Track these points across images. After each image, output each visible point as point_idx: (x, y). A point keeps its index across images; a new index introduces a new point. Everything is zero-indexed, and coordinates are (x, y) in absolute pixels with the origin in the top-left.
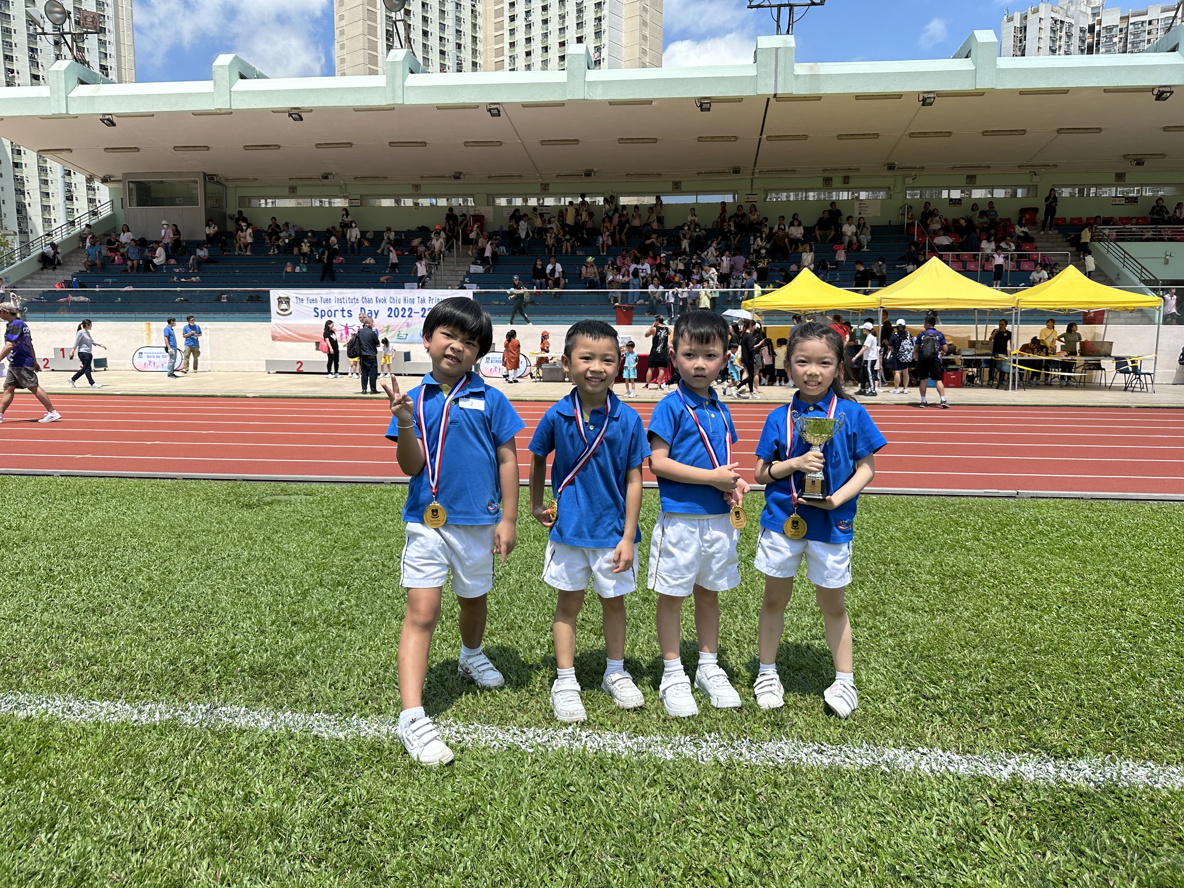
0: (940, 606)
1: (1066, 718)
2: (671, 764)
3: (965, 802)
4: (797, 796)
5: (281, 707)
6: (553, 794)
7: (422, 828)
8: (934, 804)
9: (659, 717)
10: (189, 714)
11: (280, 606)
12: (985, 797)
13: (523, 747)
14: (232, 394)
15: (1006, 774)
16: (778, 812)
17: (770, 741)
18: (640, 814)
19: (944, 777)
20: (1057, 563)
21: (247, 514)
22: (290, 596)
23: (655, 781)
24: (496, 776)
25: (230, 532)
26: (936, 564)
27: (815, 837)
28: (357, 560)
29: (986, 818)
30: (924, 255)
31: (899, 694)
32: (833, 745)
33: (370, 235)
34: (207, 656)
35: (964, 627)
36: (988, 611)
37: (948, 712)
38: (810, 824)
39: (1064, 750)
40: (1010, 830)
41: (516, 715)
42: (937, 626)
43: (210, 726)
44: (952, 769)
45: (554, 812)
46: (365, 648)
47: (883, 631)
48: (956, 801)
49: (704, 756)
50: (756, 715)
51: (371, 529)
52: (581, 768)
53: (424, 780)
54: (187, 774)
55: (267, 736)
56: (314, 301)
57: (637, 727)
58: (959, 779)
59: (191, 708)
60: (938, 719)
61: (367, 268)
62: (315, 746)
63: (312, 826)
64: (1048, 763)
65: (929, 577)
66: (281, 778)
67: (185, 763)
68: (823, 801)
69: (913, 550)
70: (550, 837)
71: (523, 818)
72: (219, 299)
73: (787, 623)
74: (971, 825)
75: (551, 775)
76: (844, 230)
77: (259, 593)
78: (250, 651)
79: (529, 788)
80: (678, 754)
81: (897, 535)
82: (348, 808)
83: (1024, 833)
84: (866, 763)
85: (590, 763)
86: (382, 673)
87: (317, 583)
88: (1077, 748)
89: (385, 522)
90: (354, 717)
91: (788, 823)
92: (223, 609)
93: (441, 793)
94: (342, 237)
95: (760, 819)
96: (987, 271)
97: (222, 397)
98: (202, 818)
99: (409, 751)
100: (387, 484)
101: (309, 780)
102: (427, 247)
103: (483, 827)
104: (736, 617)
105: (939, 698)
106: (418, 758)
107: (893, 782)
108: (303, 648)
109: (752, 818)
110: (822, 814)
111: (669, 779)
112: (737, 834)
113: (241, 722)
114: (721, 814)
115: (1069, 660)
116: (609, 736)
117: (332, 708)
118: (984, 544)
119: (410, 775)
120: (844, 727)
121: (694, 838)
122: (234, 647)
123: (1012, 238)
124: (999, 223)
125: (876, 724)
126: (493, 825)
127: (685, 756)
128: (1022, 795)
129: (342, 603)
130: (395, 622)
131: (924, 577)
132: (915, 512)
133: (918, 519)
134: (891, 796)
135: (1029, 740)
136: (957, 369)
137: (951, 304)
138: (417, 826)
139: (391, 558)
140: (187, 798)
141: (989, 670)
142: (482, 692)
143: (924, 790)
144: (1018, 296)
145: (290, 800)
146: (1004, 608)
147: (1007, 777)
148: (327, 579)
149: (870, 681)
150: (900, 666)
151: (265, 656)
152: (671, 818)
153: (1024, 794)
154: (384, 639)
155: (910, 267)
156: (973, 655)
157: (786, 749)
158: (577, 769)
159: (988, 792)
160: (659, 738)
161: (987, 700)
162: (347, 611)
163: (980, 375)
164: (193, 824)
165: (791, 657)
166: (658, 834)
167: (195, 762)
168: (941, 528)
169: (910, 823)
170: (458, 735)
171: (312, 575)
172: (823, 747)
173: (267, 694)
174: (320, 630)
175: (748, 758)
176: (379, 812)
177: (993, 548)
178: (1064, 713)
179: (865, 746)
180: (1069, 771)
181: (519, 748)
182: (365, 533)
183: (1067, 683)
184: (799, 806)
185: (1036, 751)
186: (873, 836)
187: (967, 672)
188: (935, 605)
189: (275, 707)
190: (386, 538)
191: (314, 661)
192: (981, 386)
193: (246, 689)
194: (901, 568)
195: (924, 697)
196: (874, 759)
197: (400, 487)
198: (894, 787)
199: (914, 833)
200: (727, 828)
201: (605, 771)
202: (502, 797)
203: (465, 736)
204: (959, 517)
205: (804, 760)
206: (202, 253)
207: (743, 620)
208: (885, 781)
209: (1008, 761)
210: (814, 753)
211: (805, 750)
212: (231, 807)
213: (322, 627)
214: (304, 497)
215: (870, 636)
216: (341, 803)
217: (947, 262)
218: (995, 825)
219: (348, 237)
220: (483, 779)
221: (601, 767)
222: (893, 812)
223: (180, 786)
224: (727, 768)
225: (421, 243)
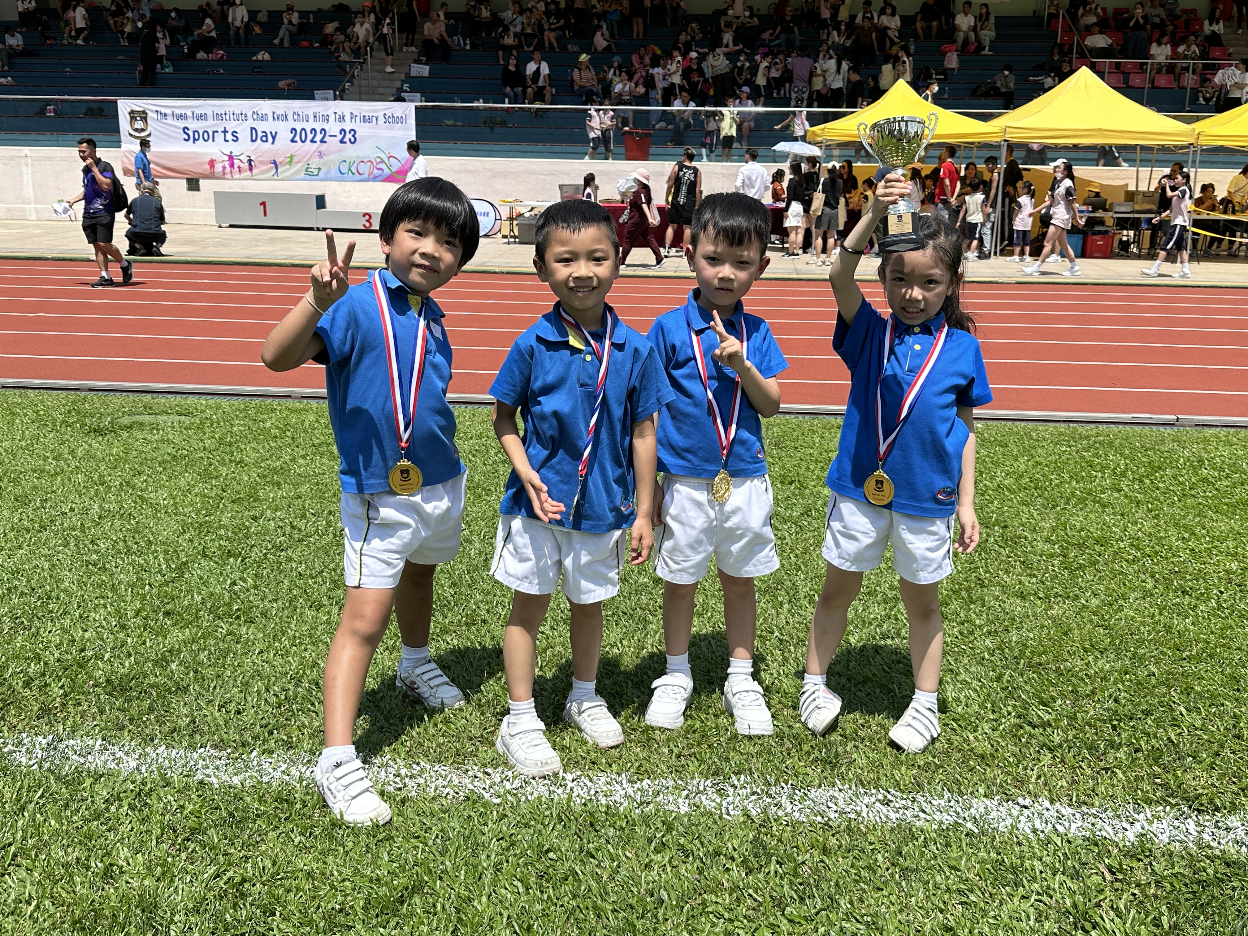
0: (1060, 590)
1: (1217, 754)
2: (686, 819)
3: (1076, 875)
4: (852, 866)
5: (152, 740)
6: (526, 864)
7: (348, 915)
8: (1034, 879)
9: (671, 751)
10: (24, 749)
11: (147, 587)
12: (1102, 868)
13: (487, 796)
14: (69, 256)
15: (1131, 836)
16: (826, 890)
17: (820, 786)
18: (643, 892)
19: (1049, 841)
20: (1222, 526)
21: (96, 443)
22: (160, 572)
23: (664, 844)
24: (450, 839)
25: (72, 472)
26: (1057, 526)
27: (874, 923)
28: (255, 519)
29: (1102, 897)
30: (1070, 62)
31: (996, 720)
32: (903, 792)
33: (262, 17)
34: (46, 664)
35: (1091, 621)
36: (1124, 597)
37: (1060, 746)
38: (869, 906)
39: (1211, 801)
40: (1131, 915)
41: (477, 750)
42: (1053, 619)
43: (53, 768)
44: (1060, 829)
45: (527, 889)
46: (269, 652)
47: (980, 627)
48: (1063, 874)
49: (731, 807)
50: (801, 750)
51: (275, 471)
52: (564, 827)
53: (350, 844)
54: (24, 838)
55: (133, 782)
56: (182, 117)
57: (641, 766)
58: (1069, 842)
59: (26, 741)
60: (1047, 757)
61: (260, 68)
62: (199, 796)
63: (198, 912)
64: (1189, 820)
65: (1047, 546)
66: (154, 843)
67: (20, 824)
68: (887, 874)
69: (1027, 505)
70: (520, 927)
71: (484, 899)
72: (42, 112)
73: (850, 615)
74: (1081, 907)
75: (525, 836)
76: (957, 22)
77: (116, 567)
78: (107, 656)
79: (493, 856)
80: (695, 804)
81: (1006, 482)
82: (247, 885)
83: (1149, 919)
84: (947, 819)
85: (576, 819)
86: (292, 688)
87: (198, 553)
88: (1228, 798)
89: (293, 460)
90: (255, 753)
91: (839, 904)
92: (65, 591)
93: (375, 863)
94: (222, 20)
95: (802, 899)
96: (1157, 88)
97: (54, 259)
98: (47, 902)
99: (330, 804)
100: (296, 398)
101: (193, 846)
102: (347, 36)
103: (430, 912)
104: (781, 604)
105: (1050, 725)
106: (342, 816)
107: (981, 846)
108: (180, 651)
109: (791, 897)
110: (885, 892)
111: (682, 841)
112: (771, 919)
113: (96, 762)
114: (751, 891)
115: (1228, 671)
116: (603, 779)
117: (222, 740)
118: (1126, 496)
119: (331, 838)
120: (919, 767)
121: (714, 925)
122: (83, 650)
123: (1197, 38)
124: (1179, 17)
125: (963, 762)
126: (443, 908)
127: (705, 808)
128: (1151, 865)
129: (234, 583)
130: (310, 613)
131: (1041, 546)
132: (1034, 448)
133: (1038, 459)
134: (978, 866)
135: (1165, 786)
136: (1106, 232)
137: (1103, 137)
138: (341, 911)
139: (303, 516)
140: (25, 874)
141: (1120, 686)
142: (430, 717)
143: (1022, 858)
144: (1199, 126)
145: (168, 875)
146: (1147, 594)
147: (1132, 839)
148: (213, 547)
149: (958, 700)
150: (999, 678)
151: (127, 664)
152: (682, 899)
153: (1154, 863)
154: (295, 637)
155: (1049, 81)
156: (1100, 664)
157: (840, 796)
158: (559, 827)
159: (1107, 861)
160: (671, 783)
161: (1114, 728)
162: (242, 596)
163: (1137, 241)
164: (35, 911)
165: (852, 664)
166: (666, 920)
167: (34, 820)
168: (1069, 472)
169: (1001, 904)
170: (398, 779)
171: (191, 541)
172: (890, 797)
173: (131, 720)
174: (205, 624)
175: (789, 810)
176: (289, 891)
177: (1138, 502)
178: (1215, 747)
179: (947, 795)
180: (1214, 830)
181: (481, 797)
182: (265, 476)
183: (1223, 705)
184: (855, 880)
185: (1173, 802)
186: (952, 923)
187: (1090, 688)
188: (1053, 588)
189: (143, 739)
190: (296, 485)
191: (196, 672)
192: (1139, 257)
193: (102, 712)
194: (1009, 533)
195: (1030, 724)
196: (958, 814)
197: (314, 404)
198: (983, 854)
199: (1006, 919)
200: (759, 911)
201: (596, 831)
202: (457, 868)
203: (407, 780)
204: (1093, 456)
205: (864, 814)
206: (15, 41)
207: (789, 611)
208: (970, 845)
209: (1136, 816)
210: (877, 804)
211: (866, 800)
212: (87, 885)
213: (206, 619)
214: (177, 418)
215: (961, 634)
216: (238, 879)
217: (1100, 74)
218: (1112, 907)
219: (230, 20)
220: (430, 843)
221: (592, 825)
222: (980, 889)
223: (15, 856)
224: (760, 825)
225: (337, 29)
